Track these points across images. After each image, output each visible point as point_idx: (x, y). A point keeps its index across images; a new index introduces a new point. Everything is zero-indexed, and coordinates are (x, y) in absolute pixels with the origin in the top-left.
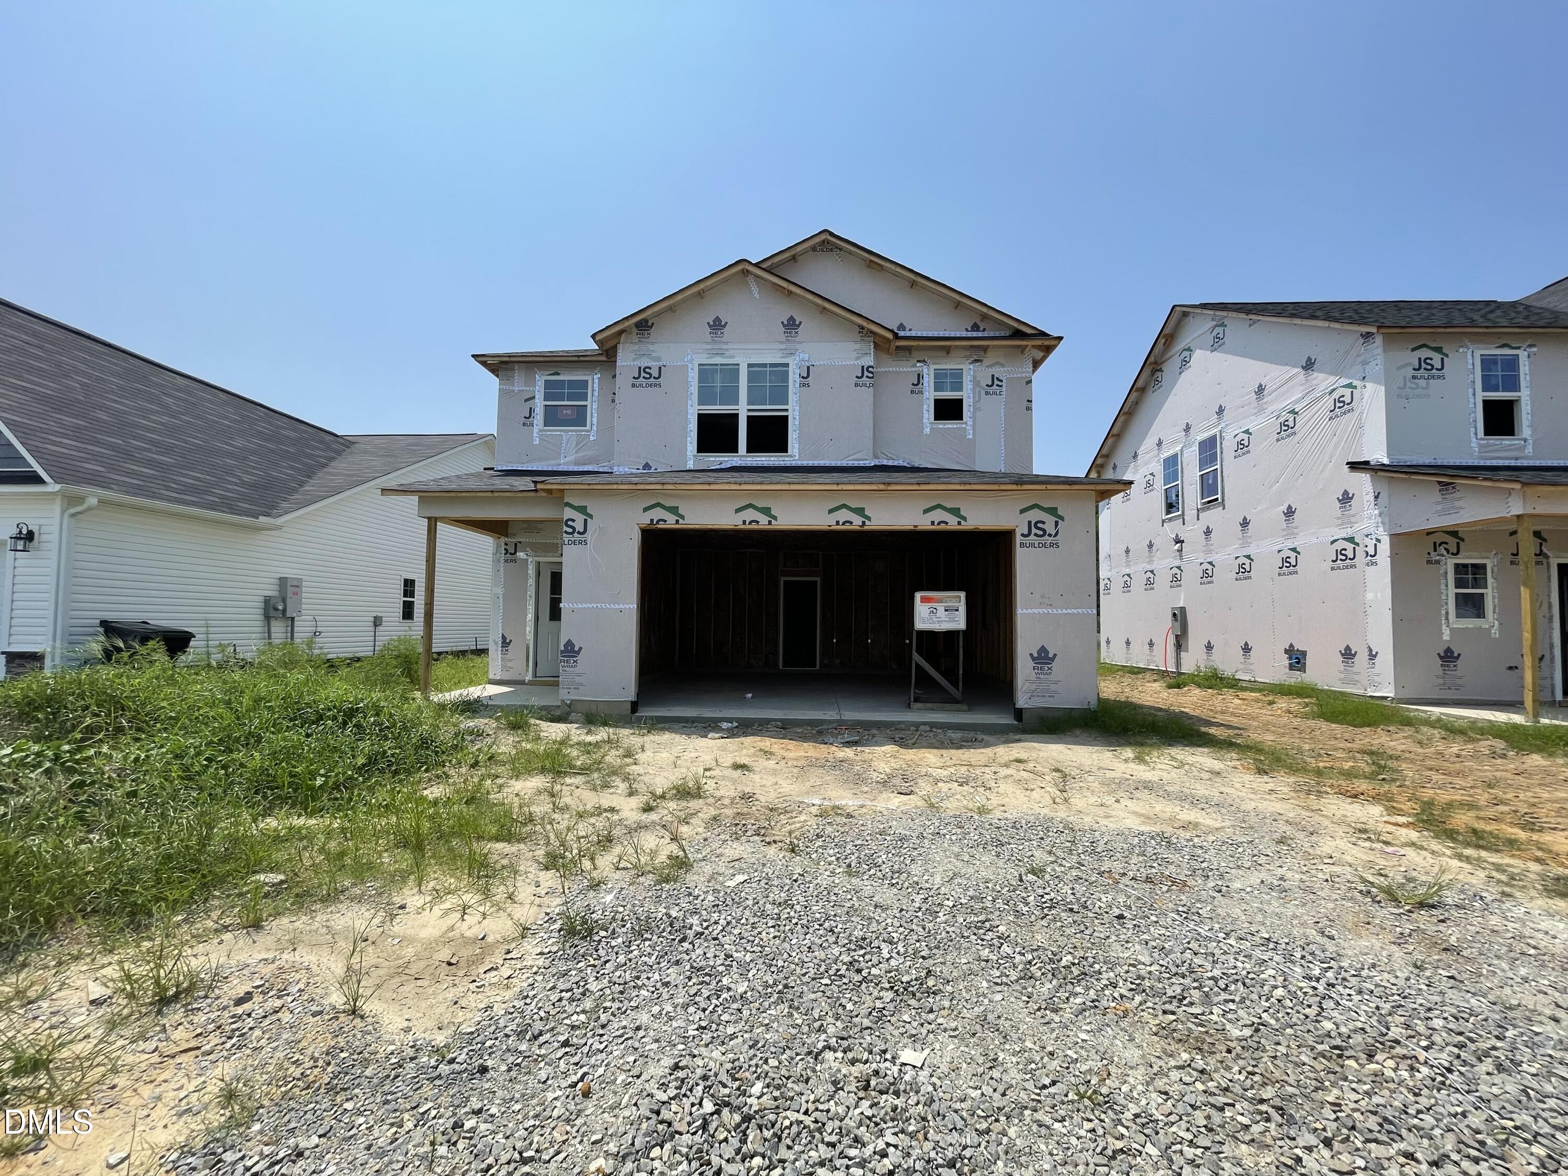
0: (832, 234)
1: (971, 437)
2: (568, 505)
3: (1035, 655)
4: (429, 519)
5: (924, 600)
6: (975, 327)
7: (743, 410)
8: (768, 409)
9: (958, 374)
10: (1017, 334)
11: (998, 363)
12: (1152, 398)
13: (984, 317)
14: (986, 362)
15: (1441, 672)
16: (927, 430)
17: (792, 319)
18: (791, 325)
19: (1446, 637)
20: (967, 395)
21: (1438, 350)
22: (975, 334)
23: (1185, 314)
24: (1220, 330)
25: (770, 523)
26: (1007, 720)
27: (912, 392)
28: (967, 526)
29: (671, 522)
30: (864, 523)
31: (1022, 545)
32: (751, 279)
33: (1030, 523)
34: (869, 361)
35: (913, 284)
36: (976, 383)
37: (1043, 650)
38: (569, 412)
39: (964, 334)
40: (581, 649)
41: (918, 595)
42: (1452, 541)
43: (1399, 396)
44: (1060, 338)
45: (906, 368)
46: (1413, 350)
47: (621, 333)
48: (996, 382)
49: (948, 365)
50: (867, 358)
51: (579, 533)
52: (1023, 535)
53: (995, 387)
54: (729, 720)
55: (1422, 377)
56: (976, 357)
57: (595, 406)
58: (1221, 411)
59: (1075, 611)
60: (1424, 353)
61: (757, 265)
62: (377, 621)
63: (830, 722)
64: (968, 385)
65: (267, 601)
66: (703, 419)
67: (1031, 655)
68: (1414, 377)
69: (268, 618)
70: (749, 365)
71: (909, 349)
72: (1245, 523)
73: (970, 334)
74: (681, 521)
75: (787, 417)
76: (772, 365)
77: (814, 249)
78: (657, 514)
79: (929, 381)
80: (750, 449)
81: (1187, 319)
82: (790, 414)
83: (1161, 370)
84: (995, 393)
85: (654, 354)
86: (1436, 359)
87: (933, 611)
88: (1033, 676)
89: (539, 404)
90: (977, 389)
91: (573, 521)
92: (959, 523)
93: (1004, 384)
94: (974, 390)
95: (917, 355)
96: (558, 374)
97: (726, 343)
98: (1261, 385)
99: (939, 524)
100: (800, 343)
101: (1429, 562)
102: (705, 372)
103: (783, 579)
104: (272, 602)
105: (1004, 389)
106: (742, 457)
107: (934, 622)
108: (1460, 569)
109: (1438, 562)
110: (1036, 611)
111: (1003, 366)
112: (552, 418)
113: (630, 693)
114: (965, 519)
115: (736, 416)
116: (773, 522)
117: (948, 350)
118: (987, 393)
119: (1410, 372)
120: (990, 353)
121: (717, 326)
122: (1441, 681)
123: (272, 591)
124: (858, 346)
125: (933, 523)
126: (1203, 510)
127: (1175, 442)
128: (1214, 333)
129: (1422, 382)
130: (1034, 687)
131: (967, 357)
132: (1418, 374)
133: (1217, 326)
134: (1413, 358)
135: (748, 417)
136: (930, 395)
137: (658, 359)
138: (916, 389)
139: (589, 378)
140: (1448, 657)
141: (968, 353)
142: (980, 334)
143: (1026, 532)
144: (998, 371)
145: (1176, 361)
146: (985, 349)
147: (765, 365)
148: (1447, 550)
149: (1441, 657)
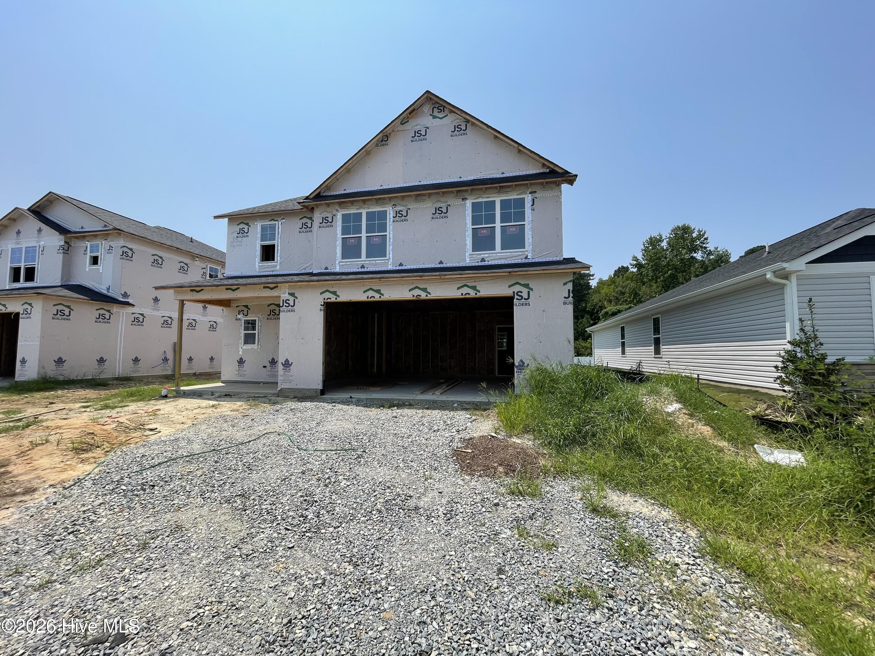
0: (53, 193)
1: (101, 271)
3: (21, 360)
6: (105, 226)
7: (22, 265)
8: (30, 264)
9: (97, 246)
14: (108, 240)
15: (238, 369)
16: (87, 270)
17: (40, 228)
18: (40, 231)
19: (241, 353)
20: (101, 254)
21: (247, 224)
31: (21, 318)
34: (62, 243)
36: (104, 249)
37: (23, 358)
39: (102, 228)
42: (246, 310)
43: (231, 246)
45: (82, 245)
46: (238, 225)
48: (111, 248)
49: (95, 242)
53: (110, 250)
56: (105, 238)
60: (242, 226)
64: (101, 250)
66: (11, 269)
68: (237, 237)
70: (25, 248)
71: (84, 237)
75: (35, 267)
76: (32, 247)
79: (89, 249)
80: (25, 281)
84: (110, 253)
86: (246, 227)
90: (105, 251)
93: (114, 249)
94: (102, 252)
95: (88, 238)
97: (20, 239)
100: (42, 237)
101: (236, 319)
102: (13, 251)
105: (113, 251)
106: (22, 284)
108: (247, 322)
109: (239, 319)
111: (113, 241)
115: (20, 268)
117: (96, 236)
118: (108, 253)
119: (236, 235)
120: (110, 236)
121: (19, 233)
122: (237, 373)
124: (58, 237)
129: (240, 239)
131: (102, 238)
132: (239, 235)
134: (237, 228)
135: (24, 268)
136: (89, 254)
138: (85, 253)
140: (241, 362)
144: (112, 243)
146: (108, 235)
147: (30, 247)
148: (243, 314)
149: (238, 362)
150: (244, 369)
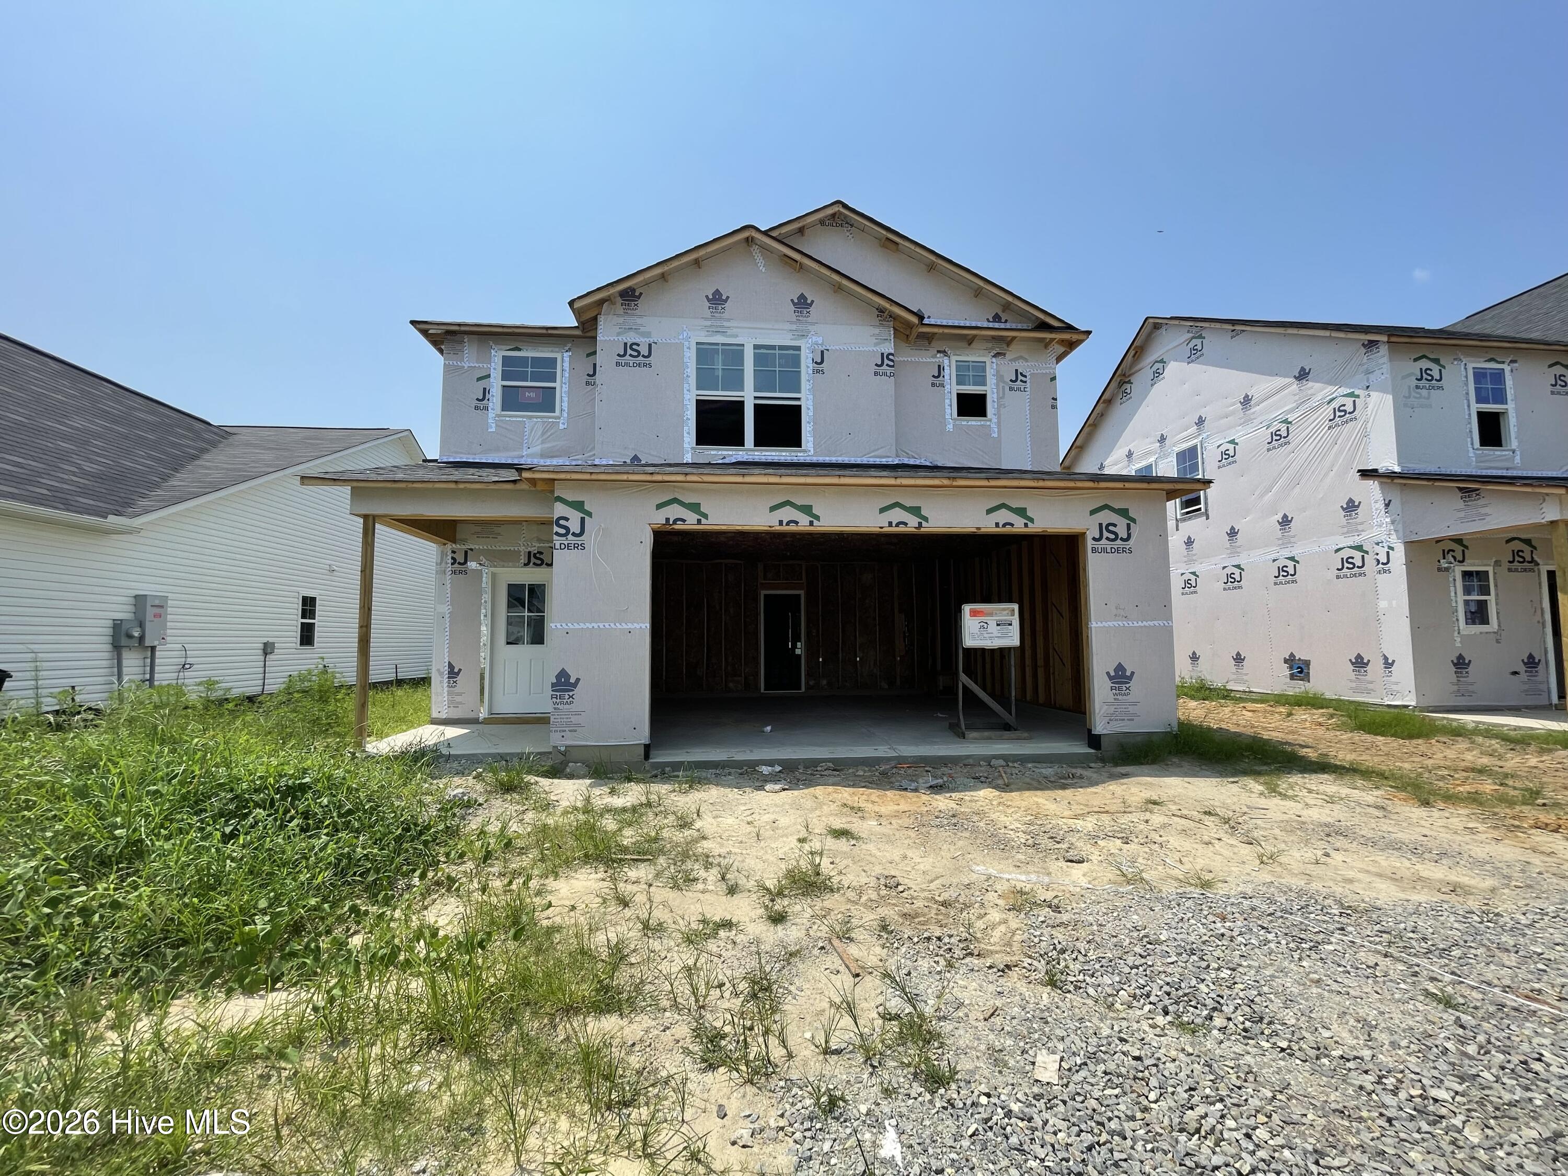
0: (845, 206)
1: (996, 435)
2: (559, 499)
3: (1112, 674)
4: (365, 517)
5: (974, 613)
6: (997, 318)
7: (749, 397)
8: (778, 397)
9: (981, 368)
10: (1043, 326)
11: (1021, 357)
12: (1118, 411)
13: (1007, 307)
14: (1009, 356)
15: (1455, 680)
16: (950, 427)
17: (802, 297)
18: (802, 304)
19: (1458, 645)
20: (991, 390)
21: (1436, 361)
22: (997, 325)
23: (1157, 327)
24: (1198, 342)
25: (811, 523)
26: (1081, 749)
27: (933, 385)
28: (1034, 528)
29: (690, 522)
30: (920, 524)
31: (1094, 550)
32: (755, 250)
33: (1101, 525)
34: (889, 348)
35: (931, 267)
36: (999, 377)
37: (1120, 668)
38: (533, 395)
39: (986, 324)
40: (578, 680)
41: (967, 608)
42: (1459, 549)
43: (1405, 405)
44: (1089, 333)
45: (927, 359)
46: (1416, 360)
47: (601, 302)
48: (1020, 377)
49: (971, 357)
50: (887, 344)
51: (574, 534)
52: (1094, 539)
53: (1019, 382)
54: (770, 763)
55: (1424, 387)
56: (998, 350)
57: (565, 388)
58: (1201, 422)
59: (1151, 623)
60: (1424, 364)
61: (766, 233)
62: (268, 649)
63: (888, 759)
64: (991, 380)
65: (117, 626)
66: (703, 408)
67: (1108, 673)
68: (1417, 387)
69: (117, 647)
70: (756, 347)
71: (932, 338)
72: (1233, 533)
73: (991, 325)
74: (704, 521)
75: (800, 406)
76: (781, 348)
77: (822, 222)
78: (675, 511)
79: (950, 373)
80: (759, 442)
81: (1159, 332)
82: (802, 403)
83: (1129, 382)
84: (1019, 389)
85: (642, 329)
86: (1435, 370)
87: (984, 626)
88: (1110, 697)
89: (496, 385)
90: (1001, 385)
91: (567, 519)
92: (1026, 525)
93: (1028, 379)
94: (997, 385)
95: (936, 345)
96: (519, 350)
97: (729, 320)
98: (1247, 396)
99: (1004, 525)
100: (813, 324)
101: (1439, 569)
102: (705, 353)
103: (763, 592)
104: (125, 627)
105: (1028, 385)
106: (749, 451)
107: (985, 639)
108: (1467, 575)
109: (1447, 569)
110: (1110, 624)
111: (1026, 360)
112: (511, 401)
113: (643, 735)
114: (1032, 520)
115: (741, 404)
116: (816, 523)
117: (970, 341)
118: (1011, 389)
119: (1414, 382)
120: (1013, 346)
121: (717, 300)
122: (1456, 688)
123: (124, 612)
124: (877, 331)
125: (997, 525)
126: (1184, 520)
127: (1148, 454)
128: (1191, 345)
129: (1424, 392)
130: (1112, 709)
131: (989, 350)
132: (1421, 384)
133: (1193, 338)
134: (1416, 369)
135: (755, 405)
136: (952, 388)
137: (648, 334)
138: (937, 381)
139: (558, 356)
140: (1461, 664)
141: (990, 345)
142: (1002, 326)
143: (1097, 536)
144: (1021, 366)
145: (1147, 373)
146: (1009, 342)
147: (773, 347)
148: (1454, 557)
149: (1455, 665)
150: (1469, 680)
